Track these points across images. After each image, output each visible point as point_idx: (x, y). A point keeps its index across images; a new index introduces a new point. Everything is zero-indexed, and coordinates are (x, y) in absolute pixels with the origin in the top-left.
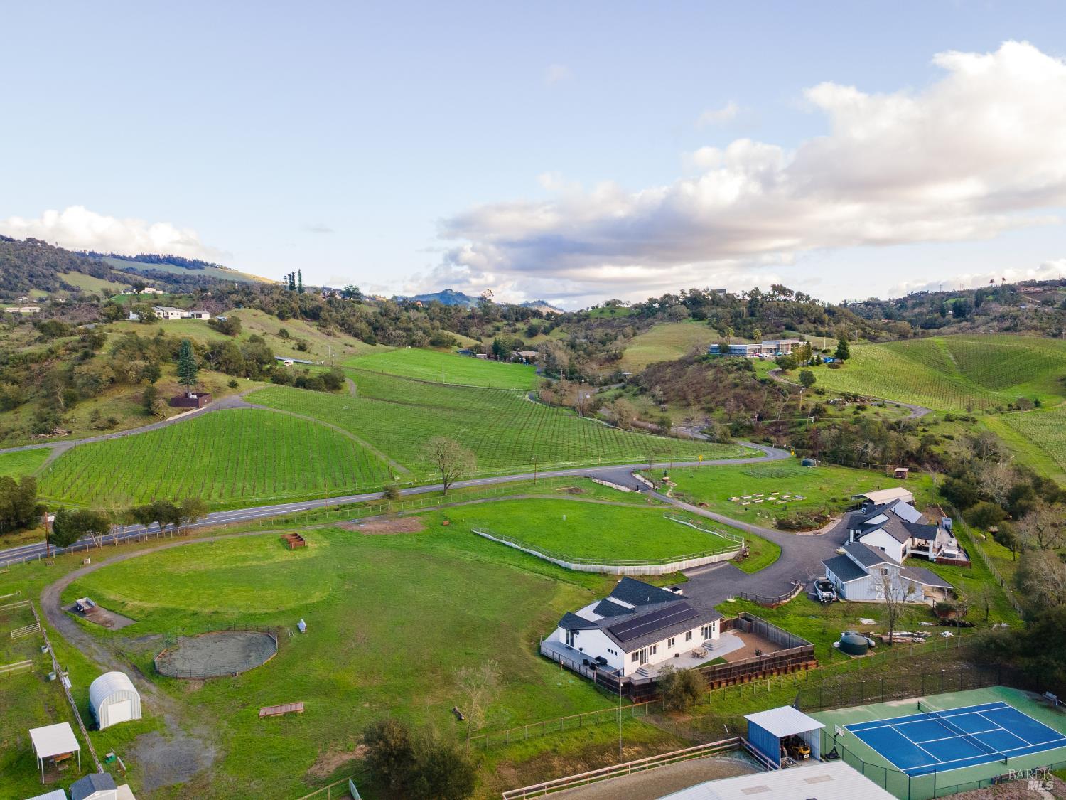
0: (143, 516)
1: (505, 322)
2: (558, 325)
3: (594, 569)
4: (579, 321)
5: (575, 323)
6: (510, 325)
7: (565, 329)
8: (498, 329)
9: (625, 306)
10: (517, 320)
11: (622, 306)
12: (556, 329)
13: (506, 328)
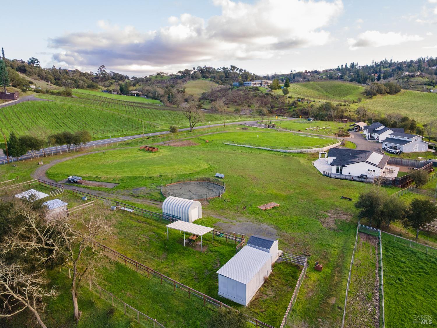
0: (60, 139)
1: (114, 81)
2: (137, 83)
3: (298, 151)
4: (147, 81)
5: (145, 82)
6: (117, 82)
7: (141, 84)
8: (112, 83)
9: (166, 75)
10: (119, 80)
11: (165, 75)
12: (137, 84)
13: (115, 83)
